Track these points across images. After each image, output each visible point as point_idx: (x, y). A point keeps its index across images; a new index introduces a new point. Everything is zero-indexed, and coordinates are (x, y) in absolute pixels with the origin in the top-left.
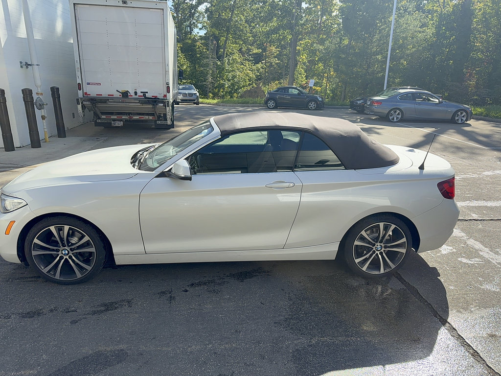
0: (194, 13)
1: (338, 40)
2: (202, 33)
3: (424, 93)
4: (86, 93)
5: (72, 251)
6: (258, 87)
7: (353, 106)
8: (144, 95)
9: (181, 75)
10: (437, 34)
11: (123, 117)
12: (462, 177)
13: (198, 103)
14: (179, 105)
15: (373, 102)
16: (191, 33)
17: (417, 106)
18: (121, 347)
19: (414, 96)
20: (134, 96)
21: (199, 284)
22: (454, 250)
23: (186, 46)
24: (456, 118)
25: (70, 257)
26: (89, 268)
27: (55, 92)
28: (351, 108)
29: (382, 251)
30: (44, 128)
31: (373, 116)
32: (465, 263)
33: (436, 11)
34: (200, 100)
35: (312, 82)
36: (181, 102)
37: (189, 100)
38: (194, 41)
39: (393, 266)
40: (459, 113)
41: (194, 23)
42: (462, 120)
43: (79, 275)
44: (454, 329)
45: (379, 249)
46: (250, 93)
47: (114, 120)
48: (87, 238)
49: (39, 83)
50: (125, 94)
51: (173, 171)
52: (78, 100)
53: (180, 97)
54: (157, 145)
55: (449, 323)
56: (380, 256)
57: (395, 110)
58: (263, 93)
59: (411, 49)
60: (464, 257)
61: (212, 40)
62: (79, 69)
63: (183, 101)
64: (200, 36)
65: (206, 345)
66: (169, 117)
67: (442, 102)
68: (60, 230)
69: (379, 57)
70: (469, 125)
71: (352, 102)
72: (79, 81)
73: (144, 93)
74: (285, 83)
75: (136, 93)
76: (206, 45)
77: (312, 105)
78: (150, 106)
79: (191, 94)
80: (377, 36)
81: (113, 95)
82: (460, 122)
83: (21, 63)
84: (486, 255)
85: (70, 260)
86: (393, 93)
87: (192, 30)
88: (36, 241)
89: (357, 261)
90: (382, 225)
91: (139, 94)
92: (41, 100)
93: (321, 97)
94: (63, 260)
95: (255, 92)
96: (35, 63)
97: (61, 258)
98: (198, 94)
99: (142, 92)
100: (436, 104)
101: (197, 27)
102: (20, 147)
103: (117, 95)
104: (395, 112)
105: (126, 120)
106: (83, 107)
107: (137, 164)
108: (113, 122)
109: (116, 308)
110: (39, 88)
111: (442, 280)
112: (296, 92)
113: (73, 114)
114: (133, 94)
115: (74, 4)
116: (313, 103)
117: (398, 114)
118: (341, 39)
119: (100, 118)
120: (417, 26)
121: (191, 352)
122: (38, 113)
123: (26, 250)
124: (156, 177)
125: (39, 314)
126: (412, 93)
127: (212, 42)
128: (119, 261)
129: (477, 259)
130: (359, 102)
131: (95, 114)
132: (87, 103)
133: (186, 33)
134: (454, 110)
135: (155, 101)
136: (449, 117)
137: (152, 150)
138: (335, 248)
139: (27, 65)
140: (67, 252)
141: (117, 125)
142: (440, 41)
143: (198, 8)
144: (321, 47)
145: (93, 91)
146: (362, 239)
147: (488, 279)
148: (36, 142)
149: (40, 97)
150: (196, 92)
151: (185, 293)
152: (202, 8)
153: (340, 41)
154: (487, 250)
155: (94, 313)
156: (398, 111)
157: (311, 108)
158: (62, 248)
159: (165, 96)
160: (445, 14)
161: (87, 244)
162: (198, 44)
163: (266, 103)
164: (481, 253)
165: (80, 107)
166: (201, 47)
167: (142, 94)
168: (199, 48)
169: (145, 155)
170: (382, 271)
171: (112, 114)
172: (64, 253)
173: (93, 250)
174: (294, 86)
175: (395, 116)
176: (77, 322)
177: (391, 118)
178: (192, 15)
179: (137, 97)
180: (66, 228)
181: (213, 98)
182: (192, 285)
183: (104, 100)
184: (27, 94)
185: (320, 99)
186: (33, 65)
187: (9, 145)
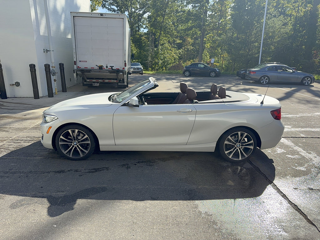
0: (141, 19)
1: (231, 34)
2: (146, 31)
3: (283, 66)
4: (78, 67)
5: (79, 143)
6: (180, 64)
7: (238, 74)
8: (112, 68)
9: (132, 56)
10: (294, 29)
11: (99, 81)
12: (301, 115)
13: (142, 74)
14: (131, 75)
15: (250, 72)
16: (139, 31)
17: (278, 75)
18: (104, 186)
19: (276, 68)
20: (106, 69)
21: (142, 162)
22: (285, 151)
23: (136, 39)
24: (304, 82)
25: (78, 146)
26: (87, 152)
27: (61, 66)
28: (237, 76)
29: (240, 147)
30: (55, 86)
31: (251, 81)
32: (289, 158)
33: (293, 15)
34: (144, 72)
35: (213, 60)
36: (132, 73)
37: (137, 72)
38: (141, 36)
39: (246, 156)
40: (306, 79)
41: (141, 25)
42: (308, 83)
43: (82, 155)
44: (275, 185)
45: (239, 146)
46: (174, 68)
47: (94, 82)
48: (86, 136)
49: (53, 61)
50: (101, 68)
51: (130, 103)
52: (74, 71)
53: (132, 70)
54: (120, 92)
55: (273, 183)
56: (239, 150)
57: (264, 77)
58: (182, 67)
59: (277, 39)
60: (290, 155)
61: (151, 35)
62: (75, 53)
63: (133, 72)
64: (144, 33)
65: (145, 186)
66: (125, 80)
67: (295, 72)
68: (73, 132)
69: (256, 44)
70: (313, 86)
71: (238, 72)
72: (75, 60)
73: (112, 67)
74: (197, 61)
75: (107, 67)
76: (148, 38)
77: (213, 74)
78: (115, 74)
79: (138, 68)
80: (254, 31)
81: (94, 68)
82: (306, 84)
83: (44, 50)
84: (303, 154)
85: (77, 148)
86: (263, 66)
87: (139, 29)
88: (61, 137)
89: (226, 152)
90: (239, 133)
91: (109, 67)
92: (54, 71)
93: (218, 69)
94: (74, 148)
95: (178, 67)
96: (51, 50)
97: (73, 146)
98: (142, 68)
99: (110, 66)
100: (291, 73)
101: (143, 27)
102: (42, 97)
103: (97, 68)
104: (265, 78)
105: (101, 83)
106: (77, 75)
107: (111, 100)
108: (93, 84)
109: (100, 171)
110: (53, 64)
111: (274, 165)
112: (202, 66)
113: (70, 79)
114: (105, 67)
115: (73, 16)
116: (213, 73)
117: (267, 79)
118: (233, 33)
119: (86, 81)
120: (280, 25)
121: (138, 189)
122: (53, 78)
123: (56, 142)
124: (121, 106)
125: (63, 172)
126: (275, 66)
127: (152, 37)
128: (102, 148)
129: (297, 156)
130: (242, 72)
131: (83, 79)
132: (79, 72)
133: (136, 31)
134: (303, 76)
135: (118, 71)
136: (300, 81)
137: (118, 94)
138: (214, 145)
139: (47, 51)
140: (76, 143)
141: (95, 85)
142: (296, 34)
143: (144, 16)
144: (219, 38)
145: (82, 66)
146: (229, 140)
147: (301, 165)
148: (51, 94)
149: (54, 69)
150: (142, 67)
151: (135, 165)
152: (146, 16)
153: (233, 35)
154: (304, 152)
155: (90, 172)
156: (266, 78)
157: (212, 76)
158: (74, 141)
159: (124, 68)
160: (299, 17)
161: (86, 139)
162: (143, 38)
163: (184, 73)
164: (300, 153)
165: (75, 74)
166: (145, 39)
167: (110, 68)
168: (144, 40)
169: (115, 96)
170: (240, 159)
171: (93, 79)
172: (75, 144)
173: (89, 142)
174: (202, 63)
175: (265, 81)
176: (82, 176)
177: (262, 82)
178: (140, 20)
179: (107, 69)
180: (77, 131)
181: (152, 71)
182: (139, 162)
183: (89, 71)
184: (47, 67)
185: (218, 71)
186: (51, 51)
187: (36, 96)
